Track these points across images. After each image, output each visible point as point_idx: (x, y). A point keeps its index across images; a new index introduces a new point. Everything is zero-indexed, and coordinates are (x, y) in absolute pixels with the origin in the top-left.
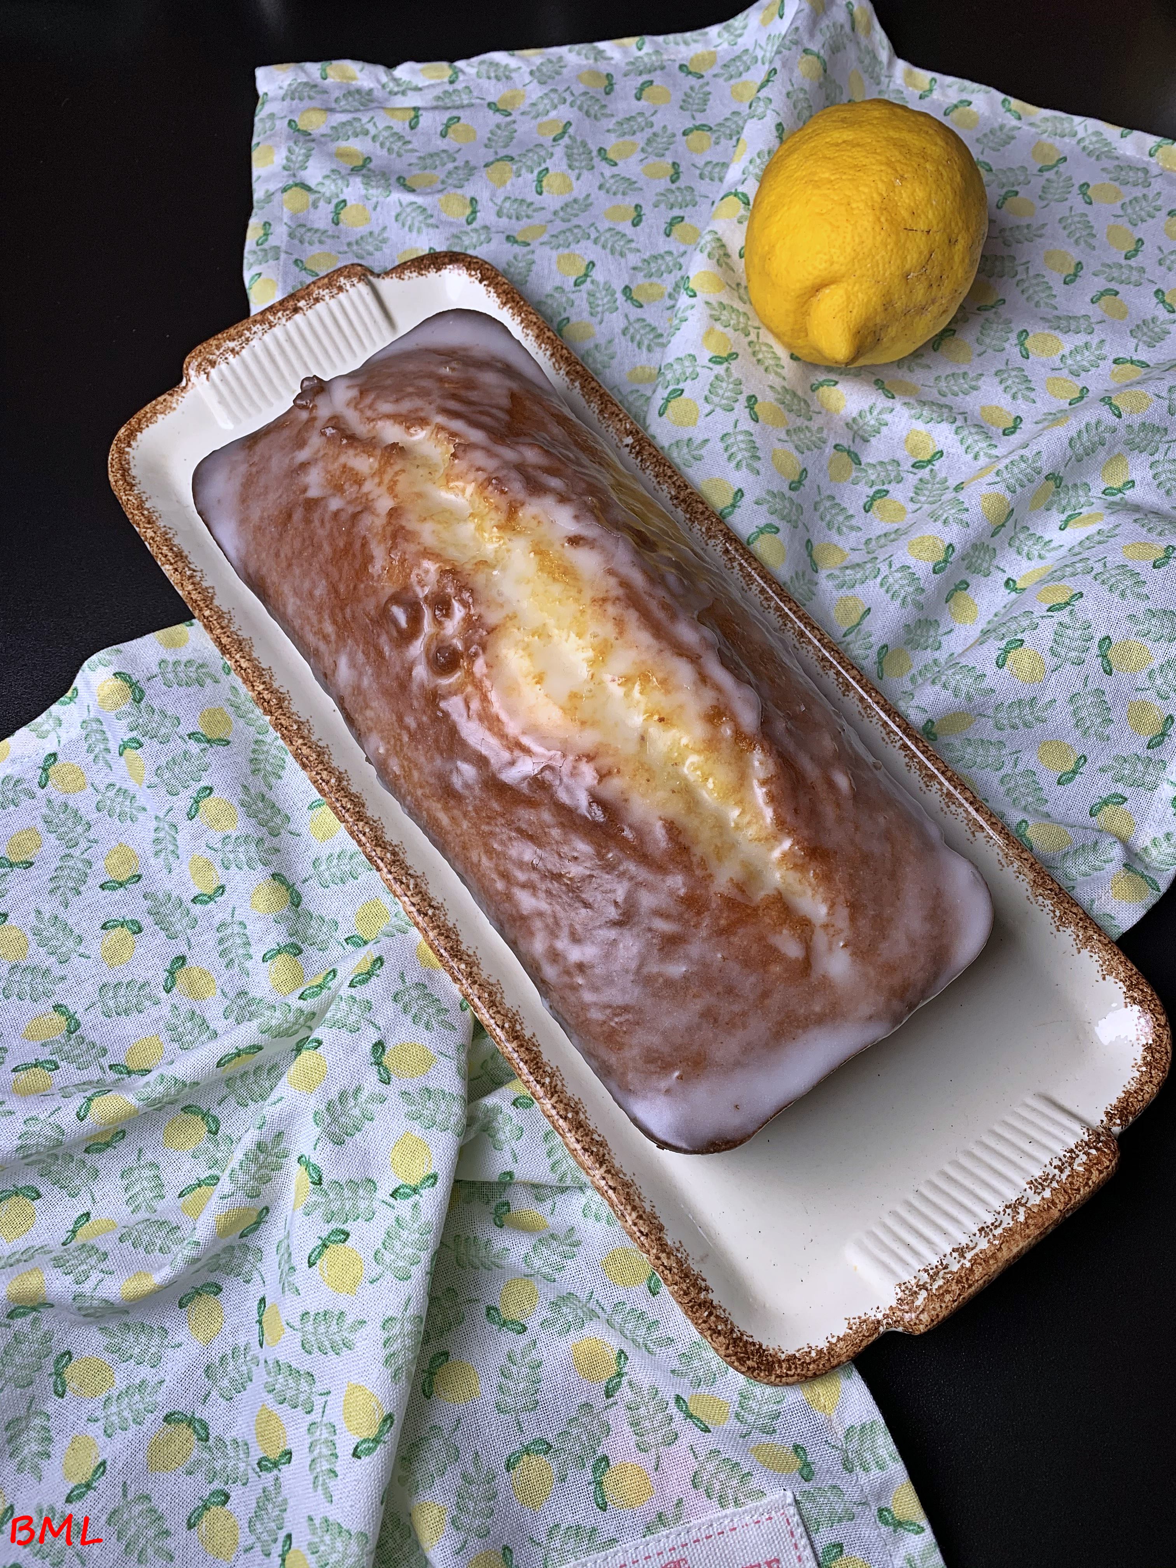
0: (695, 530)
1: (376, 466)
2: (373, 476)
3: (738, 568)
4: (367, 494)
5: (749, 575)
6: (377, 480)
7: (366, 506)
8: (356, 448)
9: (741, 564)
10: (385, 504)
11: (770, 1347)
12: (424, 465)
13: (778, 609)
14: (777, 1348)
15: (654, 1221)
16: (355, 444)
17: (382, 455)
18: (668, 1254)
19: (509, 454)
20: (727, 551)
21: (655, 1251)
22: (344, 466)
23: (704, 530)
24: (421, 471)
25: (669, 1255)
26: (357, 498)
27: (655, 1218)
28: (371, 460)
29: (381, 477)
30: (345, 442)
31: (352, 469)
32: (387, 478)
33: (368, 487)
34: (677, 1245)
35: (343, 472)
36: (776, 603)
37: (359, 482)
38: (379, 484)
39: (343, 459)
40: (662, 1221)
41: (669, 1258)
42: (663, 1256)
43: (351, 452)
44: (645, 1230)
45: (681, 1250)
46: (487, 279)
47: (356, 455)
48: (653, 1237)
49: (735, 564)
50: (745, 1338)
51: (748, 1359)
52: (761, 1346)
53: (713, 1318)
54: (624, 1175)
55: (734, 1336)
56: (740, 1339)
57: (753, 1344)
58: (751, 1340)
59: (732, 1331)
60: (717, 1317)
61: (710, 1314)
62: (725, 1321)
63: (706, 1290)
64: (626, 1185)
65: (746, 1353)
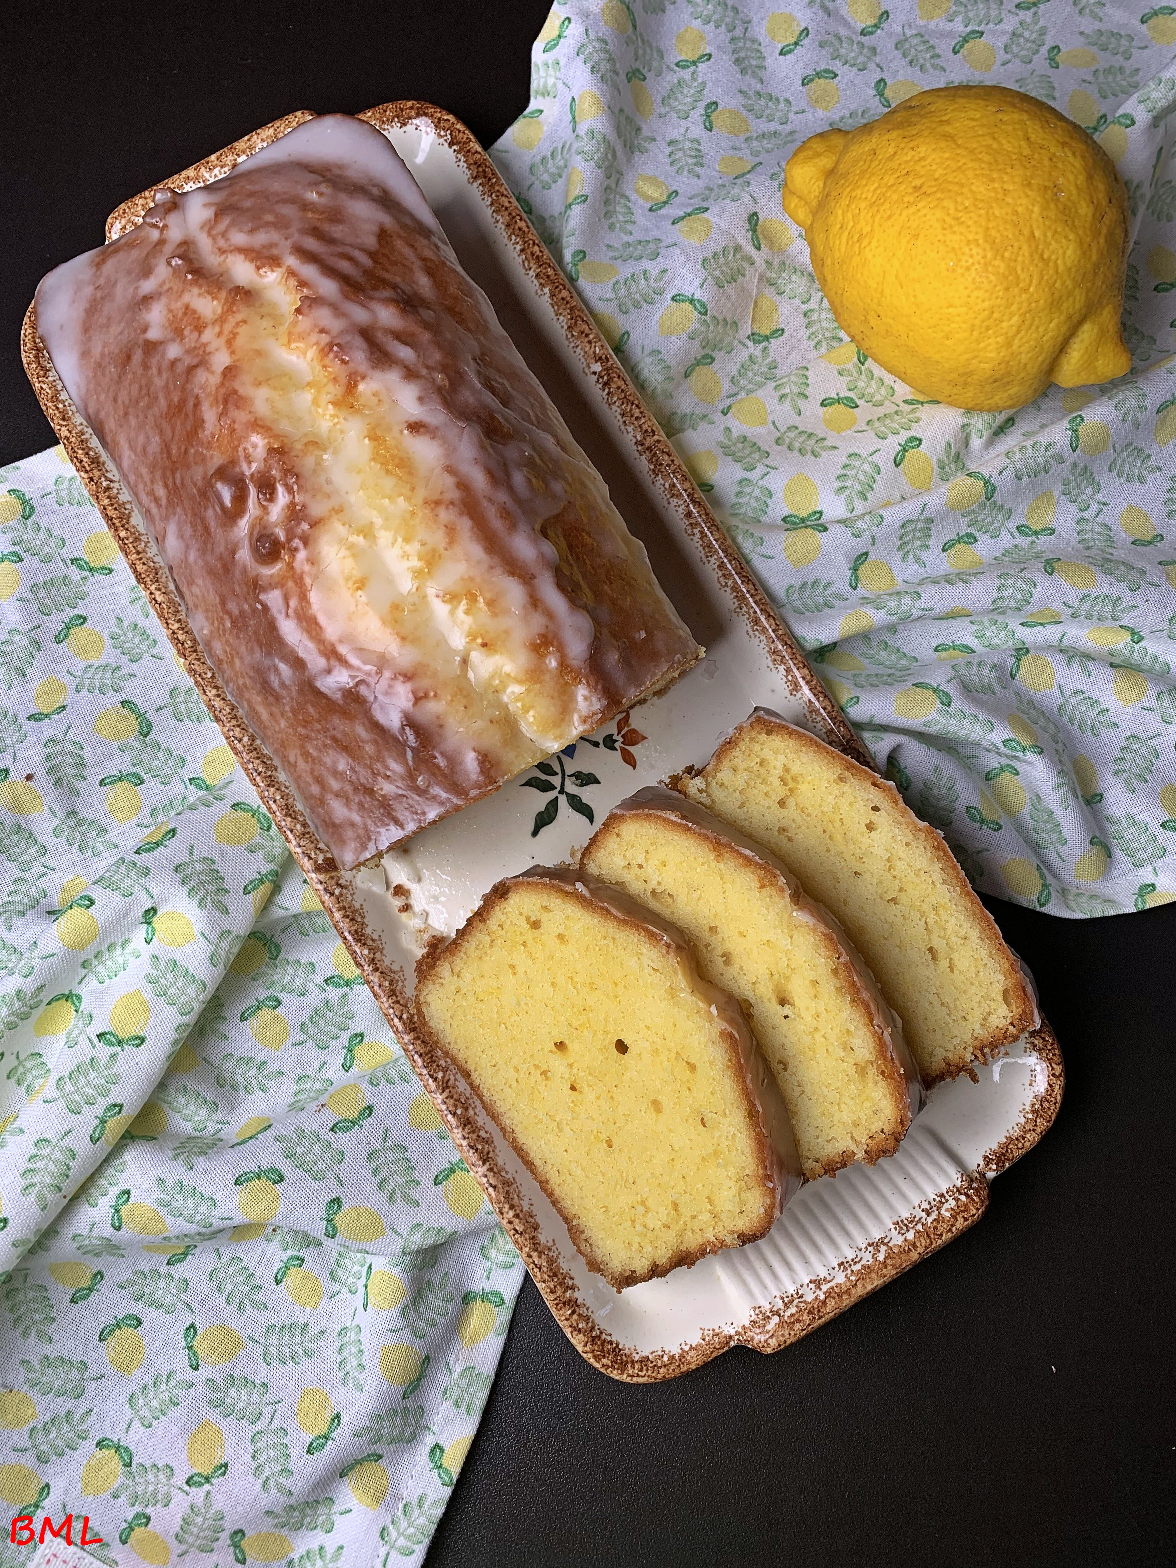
0: (658, 484)
1: (219, 311)
2: (214, 323)
3: (698, 536)
4: (205, 345)
5: (710, 546)
6: (217, 329)
7: (202, 361)
8: (200, 286)
9: (702, 532)
10: (221, 359)
11: (627, 1347)
12: (269, 315)
13: (735, 589)
14: (632, 1348)
15: (530, 1220)
16: (201, 281)
17: (226, 299)
19: (359, 314)
20: (689, 515)
21: (527, 1249)
22: (187, 307)
23: (667, 486)
24: (266, 323)
25: (540, 1254)
26: (195, 348)
27: (532, 1217)
28: (215, 302)
29: (221, 327)
30: (190, 277)
31: (194, 312)
32: (228, 327)
33: (208, 335)
34: (550, 1244)
35: (185, 314)
36: (735, 582)
37: (199, 328)
38: (219, 334)
39: (186, 298)
40: (538, 1219)
41: (540, 1257)
42: (535, 1254)
43: (195, 291)
44: (520, 1228)
45: (554, 1248)
47: (200, 295)
48: (527, 1236)
49: (696, 531)
50: (604, 1336)
51: (604, 1357)
52: (618, 1345)
53: (575, 1316)
54: (507, 1173)
55: (594, 1334)
56: (599, 1337)
57: (611, 1343)
58: (609, 1338)
59: (592, 1329)
60: (579, 1315)
61: (573, 1312)
62: (587, 1319)
63: (573, 1288)
64: (507, 1183)
65: (602, 1351)
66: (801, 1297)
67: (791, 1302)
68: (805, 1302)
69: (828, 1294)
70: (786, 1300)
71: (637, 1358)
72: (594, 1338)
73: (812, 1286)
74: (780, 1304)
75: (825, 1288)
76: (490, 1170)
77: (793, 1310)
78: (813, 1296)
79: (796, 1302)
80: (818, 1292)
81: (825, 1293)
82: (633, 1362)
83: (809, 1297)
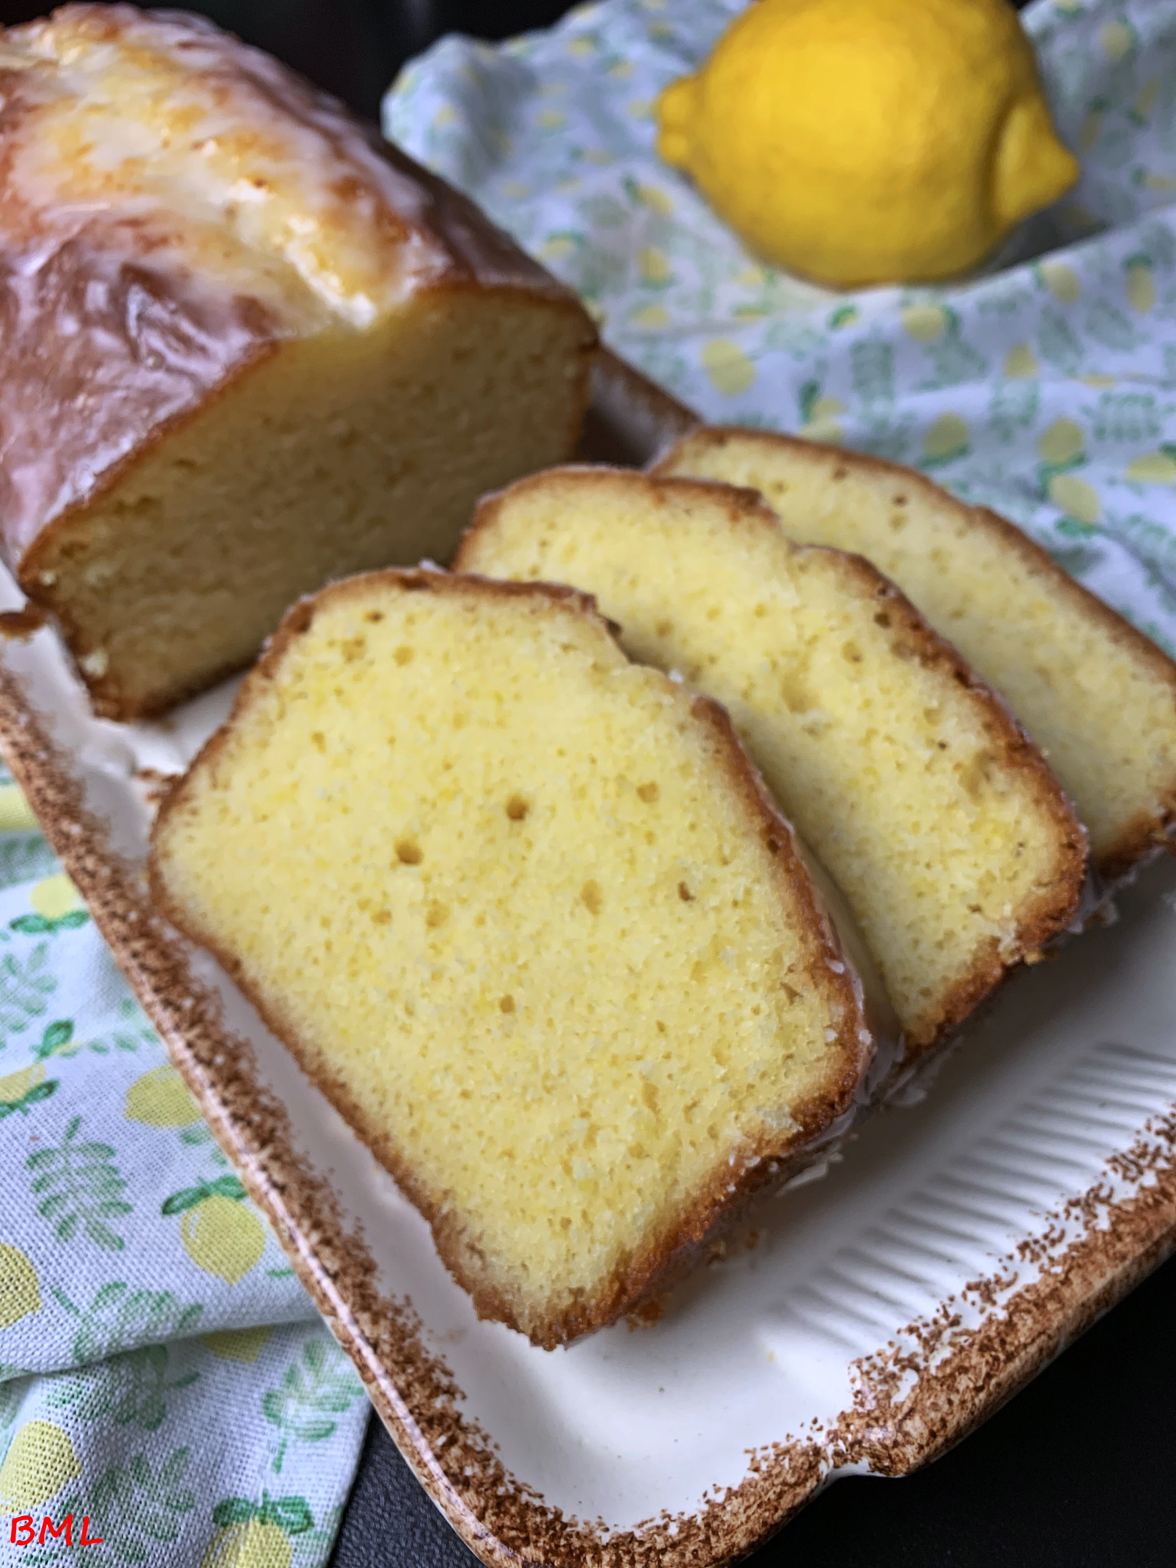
11: (580, 1520)
14: (594, 1522)
15: (355, 1252)
50: (524, 1498)
51: (527, 1542)
52: (558, 1516)
53: (455, 1451)
54: (311, 1167)
55: (501, 1491)
56: (514, 1499)
57: (543, 1511)
58: (537, 1502)
59: (497, 1480)
60: (466, 1448)
61: (452, 1442)
62: (484, 1459)
63: (450, 1392)
64: (308, 1184)
65: (523, 1528)
66: (955, 1322)
67: (937, 1335)
68: (967, 1333)
69: (1014, 1307)
70: (925, 1333)
71: (606, 1538)
72: (500, 1502)
73: (974, 1296)
74: (913, 1344)
75: (1003, 1297)
76: (275, 1157)
77: (945, 1353)
78: (982, 1319)
79: (947, 1335)
80: (990, 1309)
81: (1006, 1307)
82: (597, 1550)
83: (974, 1321)
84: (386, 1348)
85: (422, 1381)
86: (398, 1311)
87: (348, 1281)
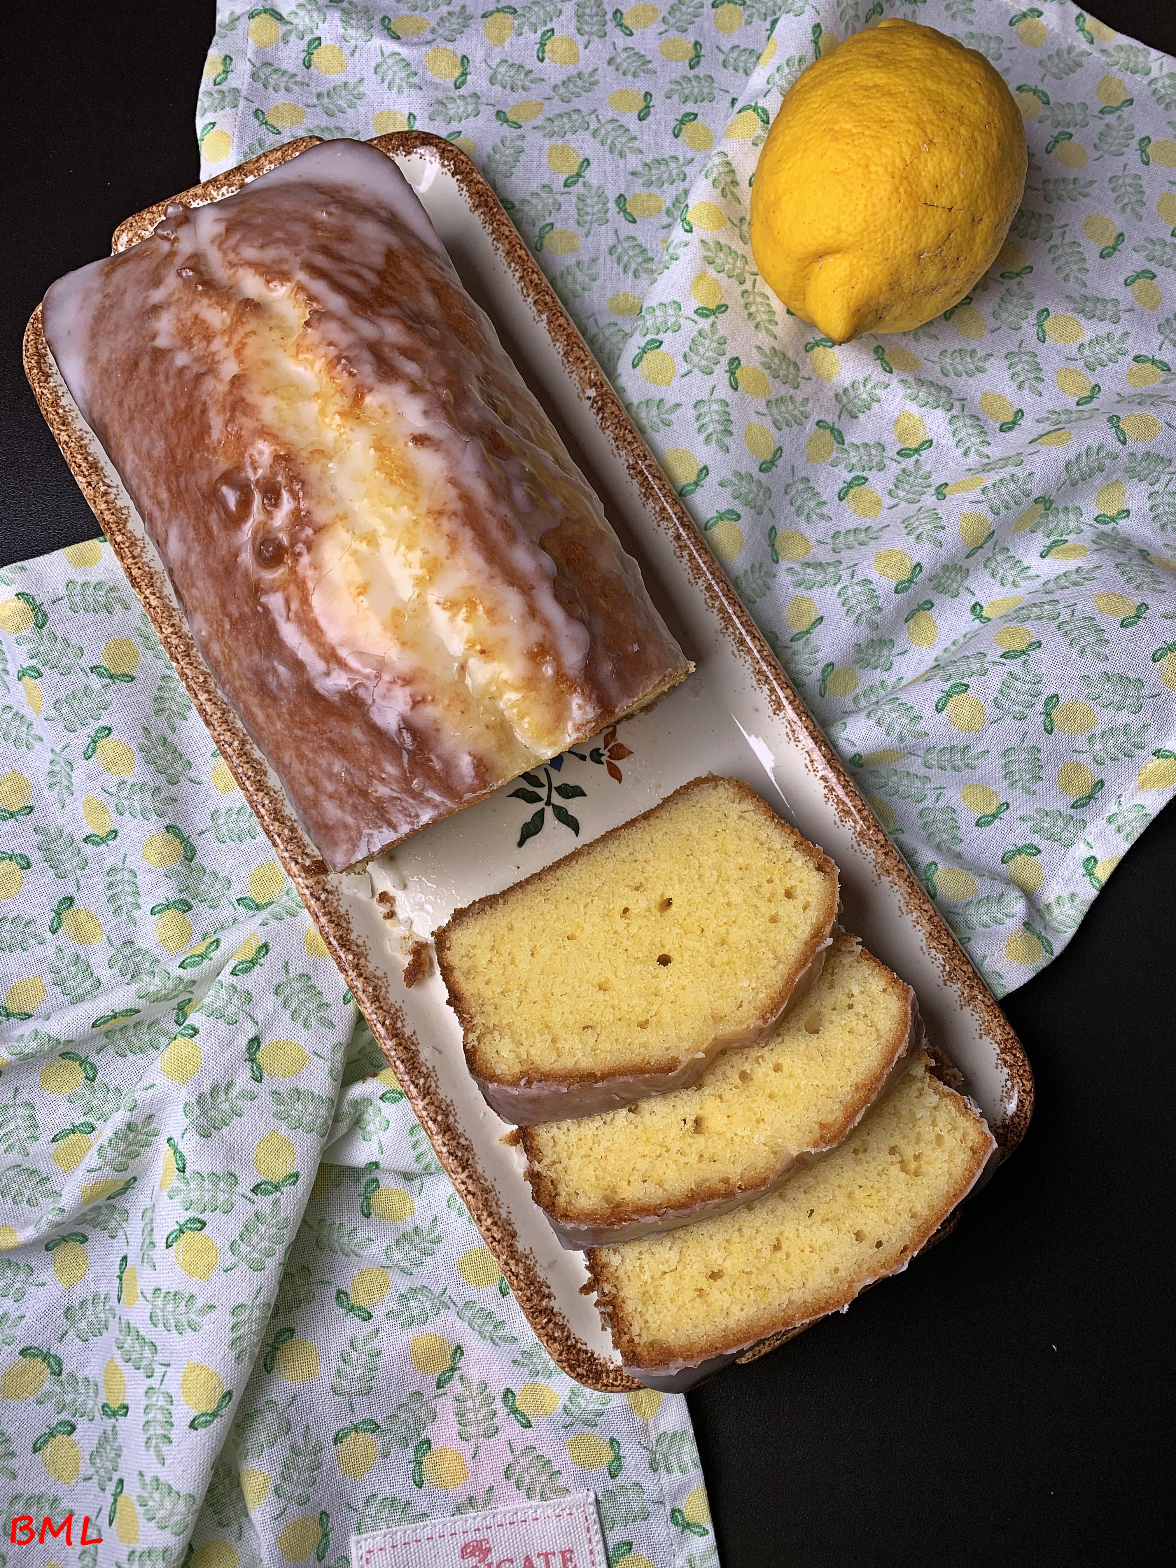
0: (648, 507)
1: (228, 321)
2: (223, 332)
3: (687, 557)
4: (213, 354)
5: (698, 567)
6: (226, 339)
7: (211, 368)
8: (210, 298)
9: (691, 554)
10: (229, 368)
11: (602, 1357)
12: (278, 327)
13: (722, 610)
15: (508, 1227)
16: (211, 292)
17: (236, 310)
18: (517, 1260)
19: (367, 330)
20: (678, 537)
21: (505, 1257)
22: (196, 317)
23: (657, 508)
24: (275, 335)
25: (517, 1262)
26: (204, 356)
27: (510, 1225)
28: (225, 313)
29: (230, 336)
30: (200, 288)
31: (203, 321)
32: (237, 338)
33: (217, 345)
34: (528, 1252)
35: (194, 323)
36: (722, 603)
37: (208, 338)
38: (228, 345)
39: (196, 308)
40: (516, 1227)
41: (517, 1265)
42: (512, 1262)
43: (205, 301)
44: (498, 1236)
45: (531, 1257)
46: (461, 173)
47: (209, 306)
49: (685, 553)
50: (579, 1345)
51: (579, 1366)
52: (593, 1354)
53: (551, 1325)
54: (486, 1180)
55: (569, 1343)
56: (574, 1346)
57: (586, 1352)
58: (584, 1347)
59: (568, 1338)
60: (556, 1324)
61: (549, 1321)
62: (563, 1328)
63: (549, 1296)
64: (486, 1191)
65: (578, 1360)
71: (612, 1367)
72: (569, 1347)
76: (469, 1177)
82: (608, 1372)
84: (522, 1277)
85: (537, 1293)
86: (527, 1257)
87: (505, 1244)
